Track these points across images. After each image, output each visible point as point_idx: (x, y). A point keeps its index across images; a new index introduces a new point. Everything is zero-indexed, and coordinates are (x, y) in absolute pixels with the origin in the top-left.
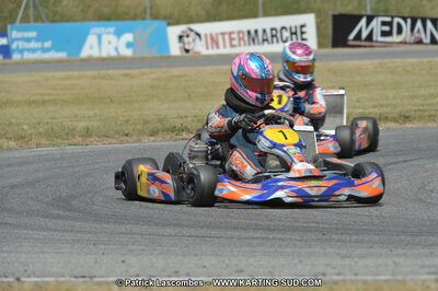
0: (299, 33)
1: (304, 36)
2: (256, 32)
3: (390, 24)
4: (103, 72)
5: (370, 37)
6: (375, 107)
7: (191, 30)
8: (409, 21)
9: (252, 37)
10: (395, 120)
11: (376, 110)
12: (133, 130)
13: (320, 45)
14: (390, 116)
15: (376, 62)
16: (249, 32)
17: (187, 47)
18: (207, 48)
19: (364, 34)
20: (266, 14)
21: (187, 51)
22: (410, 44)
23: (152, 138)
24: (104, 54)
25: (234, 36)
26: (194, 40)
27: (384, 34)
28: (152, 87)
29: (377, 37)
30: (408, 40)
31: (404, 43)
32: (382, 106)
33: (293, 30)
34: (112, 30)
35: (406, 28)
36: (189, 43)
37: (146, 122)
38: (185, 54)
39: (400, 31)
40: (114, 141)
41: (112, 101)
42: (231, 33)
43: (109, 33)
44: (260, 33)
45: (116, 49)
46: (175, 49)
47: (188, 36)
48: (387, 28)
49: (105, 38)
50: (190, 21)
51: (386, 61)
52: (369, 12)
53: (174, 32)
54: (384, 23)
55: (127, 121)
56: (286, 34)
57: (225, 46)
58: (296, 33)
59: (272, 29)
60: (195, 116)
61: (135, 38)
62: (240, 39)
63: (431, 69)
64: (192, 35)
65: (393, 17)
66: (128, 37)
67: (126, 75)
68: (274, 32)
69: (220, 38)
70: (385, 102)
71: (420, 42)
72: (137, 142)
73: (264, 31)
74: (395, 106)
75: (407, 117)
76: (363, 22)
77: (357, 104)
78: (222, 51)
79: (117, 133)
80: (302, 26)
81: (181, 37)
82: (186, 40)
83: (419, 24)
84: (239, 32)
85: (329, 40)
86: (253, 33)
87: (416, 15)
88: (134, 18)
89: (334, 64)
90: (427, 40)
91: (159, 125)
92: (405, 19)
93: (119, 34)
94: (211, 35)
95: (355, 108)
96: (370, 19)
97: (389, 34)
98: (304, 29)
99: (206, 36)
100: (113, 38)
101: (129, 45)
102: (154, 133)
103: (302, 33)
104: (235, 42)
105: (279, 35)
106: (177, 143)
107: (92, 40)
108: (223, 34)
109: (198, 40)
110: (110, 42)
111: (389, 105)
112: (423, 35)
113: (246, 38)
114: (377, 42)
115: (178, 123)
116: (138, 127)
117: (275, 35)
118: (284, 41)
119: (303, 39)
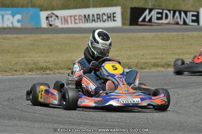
1: (115, 19)
2: (89, 16)
3: (161, 13)
4: (4, 36)
5: (150, 20)
6: (152, 59)
7: (53, 14)
8: (172, 12)
9: (87, 18)
10: (163, 66)
11: (152, 61)
12: (20, 68)
13: (123, 24)
14: (160, 64)
15: (154, 34)
16: (85, 16)
17: (51, 23)
18: (62, 24)
19: (147, 19)
20: (94, 6)
21: (51, 25)
22: (172, 24)
23: (30, 73)
24: (5, 26)
25: (77, 18)
26: (55, 19)
27: (158, 19)
28: (31, 44)
29: (154, 20)
30: (171, 22)
31: (169, 24)
32: (155, 58)
33: (109, 15)
34: (10, 12)
35: (170, 15)
36: (52, 21)
37: (27, 64)
38: (50, 27)
39: (167, 17)
40: (9, 74)
41: (8, 52)
42: (75, 16)
43: (8, 14)
44: (91, 16)
45: (12, 23)
46: (44, 24)
47: (51, 17)
48: (159, 16)
49: (6, 17)
50: (53, 9)
51: (159, 33)
52: (150, 7)
53: (44, 14)
54: (158, 13)
55: (16, 63)
56: (105, 17)
57: (71, 23)
58: (110, 17)
59: (97, 15)
60: (54, 62)
61: (22, 17)
62: (80, 19)
63: (183, 38)
64: (54, 16)
65: (163, 10)
66: (19, 17)
67: (17, 38)
68: (98, 16)
69: (69, 18)
70: (157, 56)
71: (177, 23)
72: (22, 75)
73: (93, 15)
74: (163, 59)
75: (169, 65)
76: (147, 12)
77: (142, 57)
78: (70, 26)
79: (11, 69)
80: (114, 13)
81: (47, 18)
82: (50, 19)
83: (177, 14)
84: (79, 16)
85: (128, 22)
86: (87, 16)
87: (176, 9)
88: (22, 6)
89: (130, 35)
90: (181, 22)
91: (34, 66)
92: (170, 11)
93: (13, 15)
94: (64, 17)
95: (141, 59)
96: (151, 11)
97: (160, 19)
98: (115, 15)
99: (61, 17)
100: (10, 17)
101: (19, 21)
102: (31, 70)
103: (114, 17)
104: (77, 21)
105: (101, 18)
106: (43, 76)
108: (71, 16)
109: (57, 19)
110: (8, 19)
111: (159, 58)
112: (179, 20)
113: (83, 19)
114: (154, 23)
115: (44, 65)
116: (22, 66)
117: (99, 18)
118: (104, 21)
119: (114, 20)
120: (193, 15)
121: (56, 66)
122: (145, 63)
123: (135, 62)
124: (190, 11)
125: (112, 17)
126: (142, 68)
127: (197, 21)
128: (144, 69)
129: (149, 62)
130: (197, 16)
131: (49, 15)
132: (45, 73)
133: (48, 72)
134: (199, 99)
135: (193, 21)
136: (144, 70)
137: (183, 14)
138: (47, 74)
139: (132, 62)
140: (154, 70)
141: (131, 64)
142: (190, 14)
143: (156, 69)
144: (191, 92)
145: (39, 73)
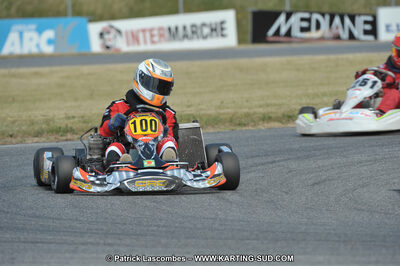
0: (219, 29)
1: (225, 32)
2: (177, 29)
3: (308, 20)
4: (14, 70)
5: (289, 33)
6: (260, 106)
7: (112, 27)
8: (327, 17)
9: (173, 33)
11: (261, 110)
12: (18, 131)
13: (241, 40)
14: (273, 115)
16: (169, 29)
17: (109, 43)
18: (128, 44)
19: (283, 30)
21: (108, 47)
22: (329, 39)
23: (36, 139)
24: (25, 51)
25: (155, 32)
26: (115, 37)
27: (303, 30)
29: (296, 33)
30: (326, 36)
31: (322, 39)
32: (268, 105)
33: (214, 26)
34: (33, 27)
35: (324, 22)
36: (110, 40)
37: (32, 123)
39: (318, 26)
41: (14, 100)
42: (151, 30)
43: (30, 30)
44: (180, 30)
45: (38, 46)
46: (96, 46)
47: (109, 32)
48: (305, 24)
49: (27, 35)
50: (113, 17)
52: (288, 8)
53: (95, 29)
54: (303, 20)
55: (13, 122)
56: (206, 31)
57: (145, 42)
58: (215, 30)
59: (192, 26)
60: (83, 117)
61: (56, 35)
62: (161, 36)
64: (113, 32)
65: (311, 13)
66: (49, 34)
67: (36, 74)
68: (194, 29)
69: (141, 36)
70: (274, 101)
71: (338, 38)
72: (21, 142)
73: (185, 28)
74: (280, 105)
76: (282, 18)
77: (245, 104)
78: (142, 48)
80: (222, 23)
82: (106, 36)
83: (337, 20)
84: (161, 29)
85: (249, 36)
86: (173, 30)
87: (334, 10)
90: (345, 35)
91: (44, 126)
92: (323, 15)
93: (40, 31)
94: (132, 32)
96: (289, 16)
97: (307, 29)
98: (225, 26)
99: (127, 33)
100: (34, 35)
101: (50, 42)
102: (38, 134)
103: (222, 29)
104: (156, 39)
105: (199, 32)
107: (13, 37)
108: (144, 31)
109: (118, 37)
110: (31, 39)
111: (275, 105)
112: (340, 31)
113: (167, 34)
114: (296, 37)
115: (62, 124)
116: (23, 128)
117: (195, 32)
118: (205, 37)
119: (223, 35)
120: (366, 22)
121: (85, 125)
122: (247, 115)
123: (228, 114)
124: (360, 15)
125: (218, 29)
126: (239, 125)
127: (373, 32)
128: (245, 125)
129: (255, 113)
130: (374, 23)
131: (104, 29)
132: (64, 138)
133: (69, 136)
134: (324, 177)
135: (366, 32)
136: (244, 128)
137: (347, 21)
138: (67, 140)
139: (224, 114)
140: (263, 126)
141: (222, 117)
142: (360, 20)
143: (266, 125)
144: (313, 166)
145: (52, 138)
